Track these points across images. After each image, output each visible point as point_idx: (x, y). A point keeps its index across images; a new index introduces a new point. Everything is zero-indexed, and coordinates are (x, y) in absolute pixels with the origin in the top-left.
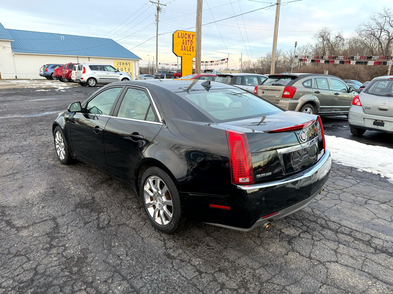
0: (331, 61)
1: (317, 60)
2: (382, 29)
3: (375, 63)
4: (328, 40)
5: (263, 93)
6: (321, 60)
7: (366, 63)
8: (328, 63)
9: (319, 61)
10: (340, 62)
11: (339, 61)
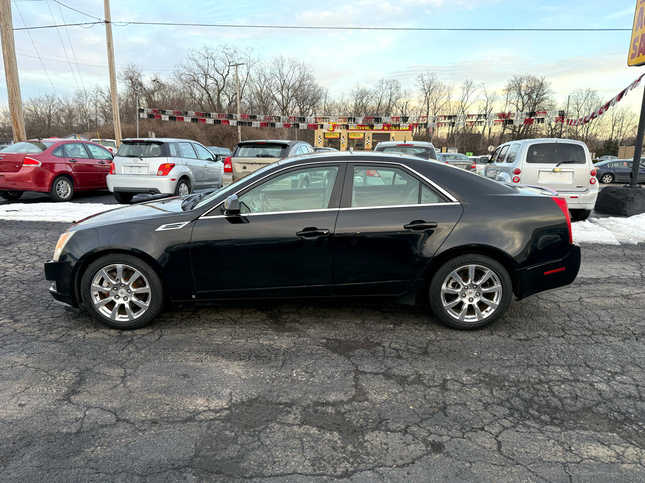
0: (200, 120)
1: (179, 118)
2: (206, 75)
3: (262, 124)
4: (141, 84)
5: (245, 168)
6: (185, 118)
7: (250, 124)
8: (197, 122)
9: (183, 119)
10: (214, 121)
11: (213, 119)
